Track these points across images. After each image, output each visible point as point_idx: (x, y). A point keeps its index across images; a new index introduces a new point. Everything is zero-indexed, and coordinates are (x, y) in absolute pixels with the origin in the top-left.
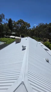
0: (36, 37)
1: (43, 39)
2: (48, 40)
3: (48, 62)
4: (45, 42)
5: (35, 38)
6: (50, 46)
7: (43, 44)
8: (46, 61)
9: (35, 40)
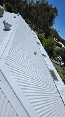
0: (32, 23)
1: (39, 30)
2: (44, 33)
3: (36, 54)
4: (40, 34)
5: (30, 23)
6: (43, 41)
7: (37, 35)
8: (34, 53)
9: (29, 26)
